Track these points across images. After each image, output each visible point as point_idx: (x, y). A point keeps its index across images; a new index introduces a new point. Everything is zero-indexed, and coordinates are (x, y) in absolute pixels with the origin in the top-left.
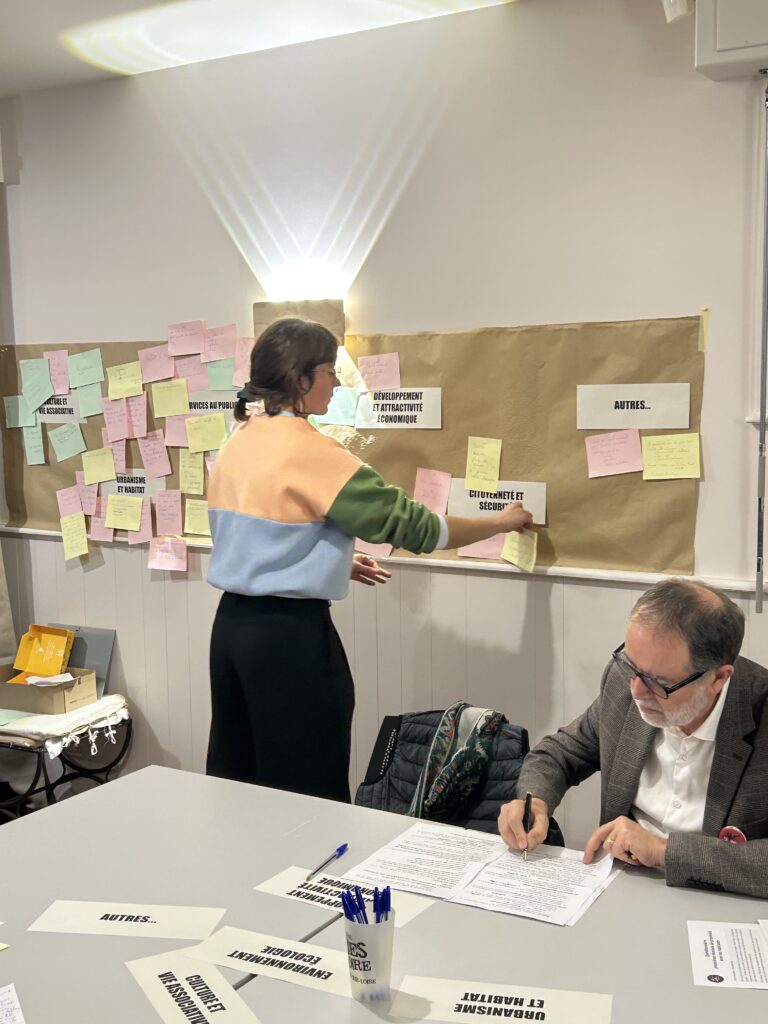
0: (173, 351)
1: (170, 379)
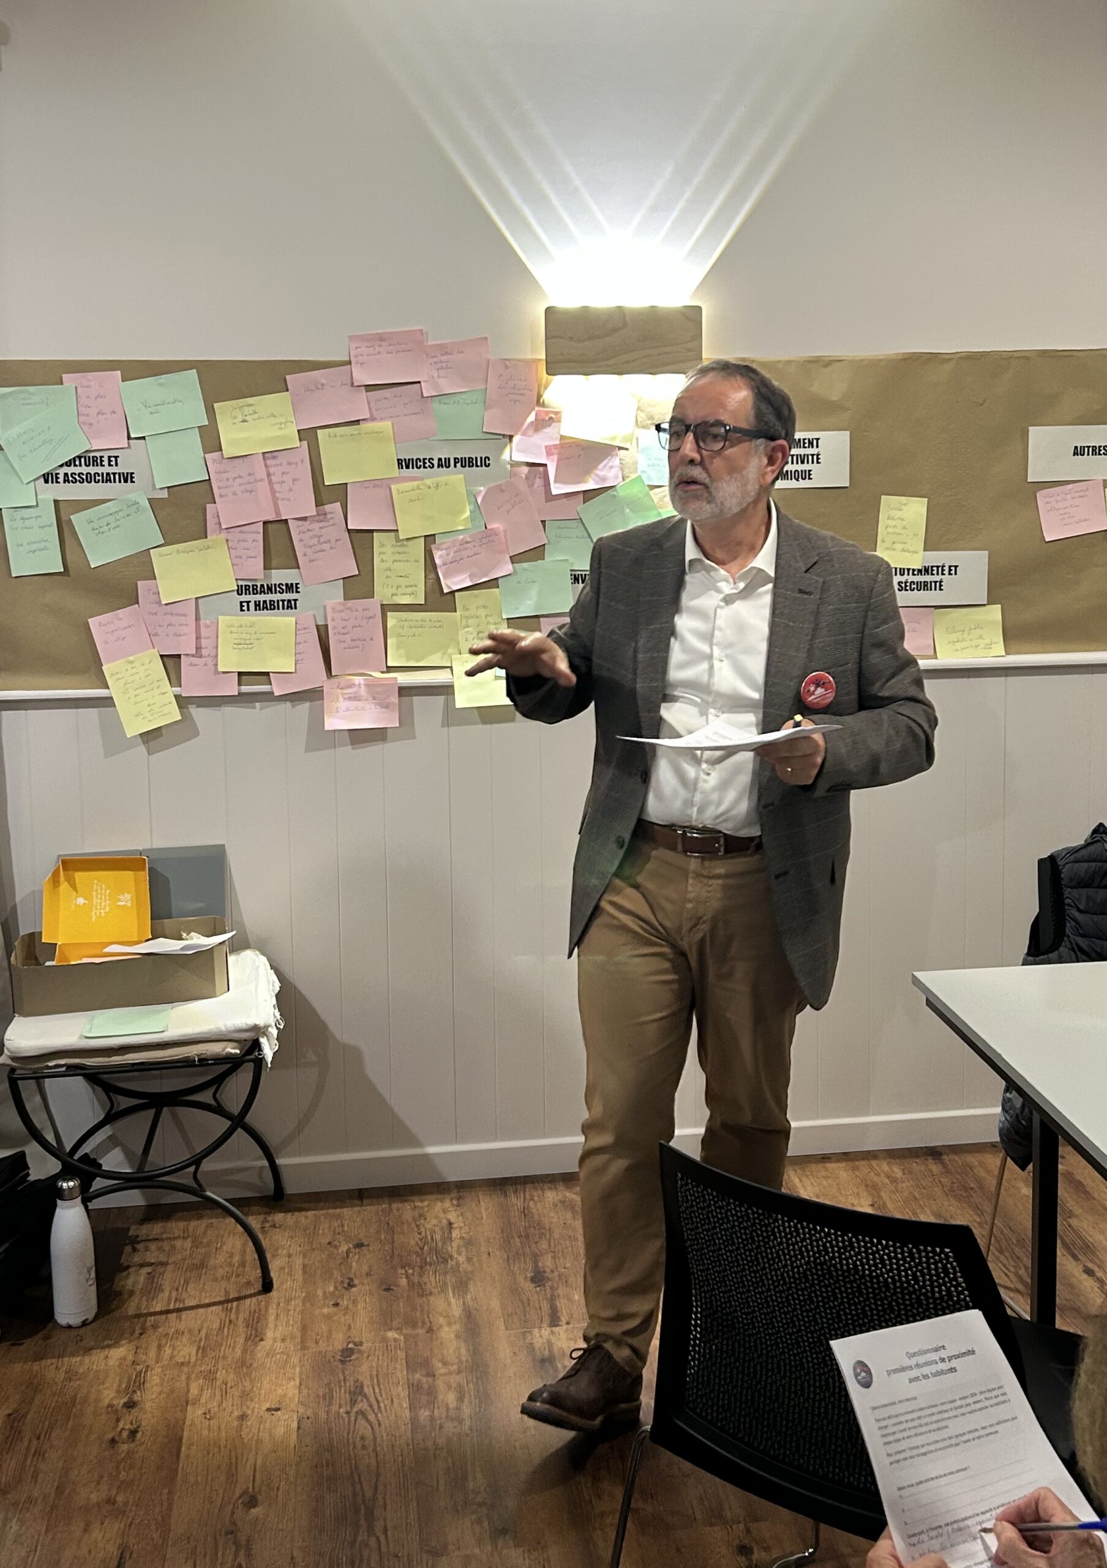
0: (363, 377)
1: (357, 422)
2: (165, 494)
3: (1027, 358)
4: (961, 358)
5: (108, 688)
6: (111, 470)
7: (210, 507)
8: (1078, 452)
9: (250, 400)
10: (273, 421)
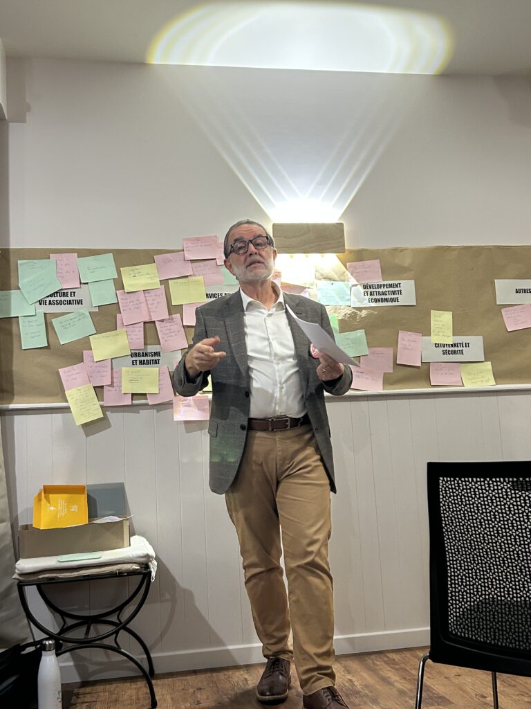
0: (189, 256)
1: (187, 277)
2: (97, 310)
3: (490, 249)
4: (461, 248)
5: (67, 402)
6: (71, 298)
7: (118, 315)
8: (518, 291)
9: (137, 267)
10: (148, 276)
